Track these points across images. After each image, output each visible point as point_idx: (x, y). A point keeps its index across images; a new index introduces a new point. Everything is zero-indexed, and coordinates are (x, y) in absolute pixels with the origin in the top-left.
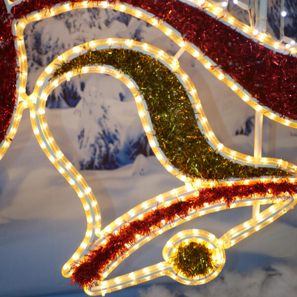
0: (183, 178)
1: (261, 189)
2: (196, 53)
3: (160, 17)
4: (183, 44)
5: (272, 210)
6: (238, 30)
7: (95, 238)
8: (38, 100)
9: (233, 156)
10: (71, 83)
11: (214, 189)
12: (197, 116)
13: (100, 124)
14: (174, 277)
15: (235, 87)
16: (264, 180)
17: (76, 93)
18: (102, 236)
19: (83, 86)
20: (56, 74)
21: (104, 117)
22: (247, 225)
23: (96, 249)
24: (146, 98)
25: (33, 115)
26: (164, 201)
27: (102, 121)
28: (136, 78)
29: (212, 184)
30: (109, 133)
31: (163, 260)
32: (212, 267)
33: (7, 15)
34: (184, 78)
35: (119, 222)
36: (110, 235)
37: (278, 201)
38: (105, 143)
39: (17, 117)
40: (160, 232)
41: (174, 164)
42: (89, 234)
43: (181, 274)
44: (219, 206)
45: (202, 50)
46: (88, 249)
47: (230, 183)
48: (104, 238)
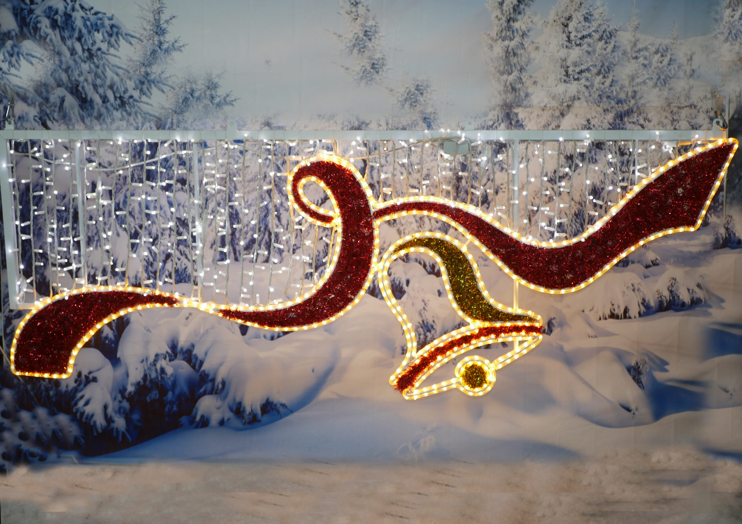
0: (468, 320)
1: (518, 329)
2: (477, 243)
3: (457, 221)
4: (469, 237)
5: (525, 345)
6: (501, 230)
7: (412, 358)
8: (384, 266)
9: (500, 307)
10: (399, 279)
11: (487, 328)
12: (477, 280)
13: (420, 314)
14: (462, 389)
15: (500, 263)
16: (520, 324)
17: (402, 288)
18: (416, 357)
19: (408, 282)
20: (395, 251)
21: (424, 309)
22: (509, 354)
23: (413, 365)
24: (447, 267)
25: (380, 276)
26: (456, 335)
27: (422, 312)
28: (441, 255)
29: (487, 324)
30: (427, 323)
31: (455, 377)
32: (486, 382)
33: (371, 216)
34: (470, 257)
35: (427, 348)
36: (422, 356)
37: (529, 338)
38: (424, 332)
39: (370, 276)
40: (454, 356)
41: (463, 310)
42: (408, 355)
43: (467, 387)
44: (491, 339)
45: (480, 240)
46: (408, 365)
47: (498, 325)
48: (418, 358)
